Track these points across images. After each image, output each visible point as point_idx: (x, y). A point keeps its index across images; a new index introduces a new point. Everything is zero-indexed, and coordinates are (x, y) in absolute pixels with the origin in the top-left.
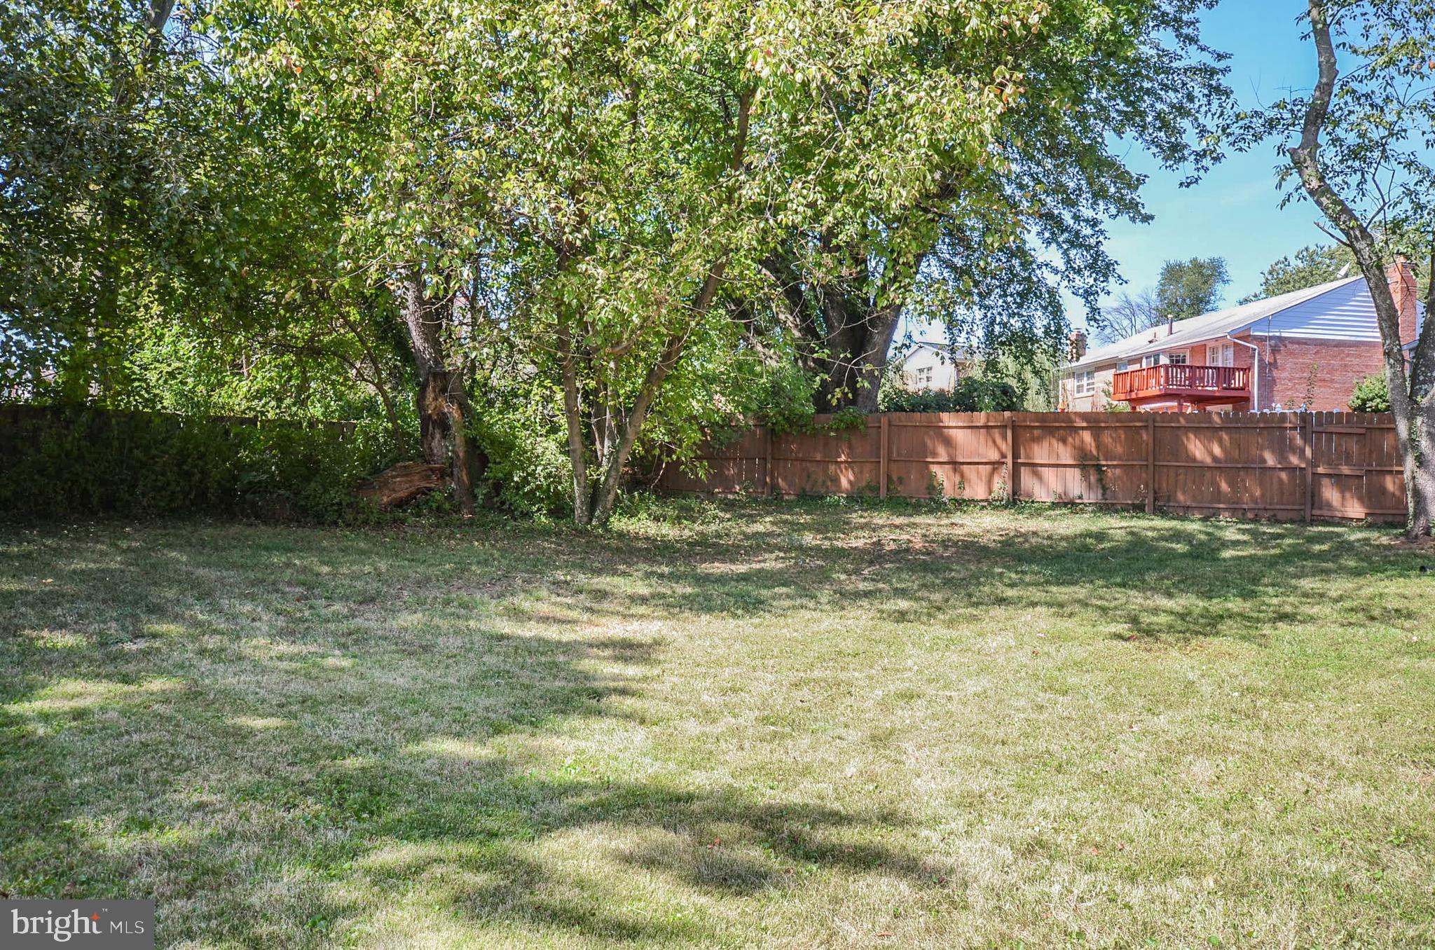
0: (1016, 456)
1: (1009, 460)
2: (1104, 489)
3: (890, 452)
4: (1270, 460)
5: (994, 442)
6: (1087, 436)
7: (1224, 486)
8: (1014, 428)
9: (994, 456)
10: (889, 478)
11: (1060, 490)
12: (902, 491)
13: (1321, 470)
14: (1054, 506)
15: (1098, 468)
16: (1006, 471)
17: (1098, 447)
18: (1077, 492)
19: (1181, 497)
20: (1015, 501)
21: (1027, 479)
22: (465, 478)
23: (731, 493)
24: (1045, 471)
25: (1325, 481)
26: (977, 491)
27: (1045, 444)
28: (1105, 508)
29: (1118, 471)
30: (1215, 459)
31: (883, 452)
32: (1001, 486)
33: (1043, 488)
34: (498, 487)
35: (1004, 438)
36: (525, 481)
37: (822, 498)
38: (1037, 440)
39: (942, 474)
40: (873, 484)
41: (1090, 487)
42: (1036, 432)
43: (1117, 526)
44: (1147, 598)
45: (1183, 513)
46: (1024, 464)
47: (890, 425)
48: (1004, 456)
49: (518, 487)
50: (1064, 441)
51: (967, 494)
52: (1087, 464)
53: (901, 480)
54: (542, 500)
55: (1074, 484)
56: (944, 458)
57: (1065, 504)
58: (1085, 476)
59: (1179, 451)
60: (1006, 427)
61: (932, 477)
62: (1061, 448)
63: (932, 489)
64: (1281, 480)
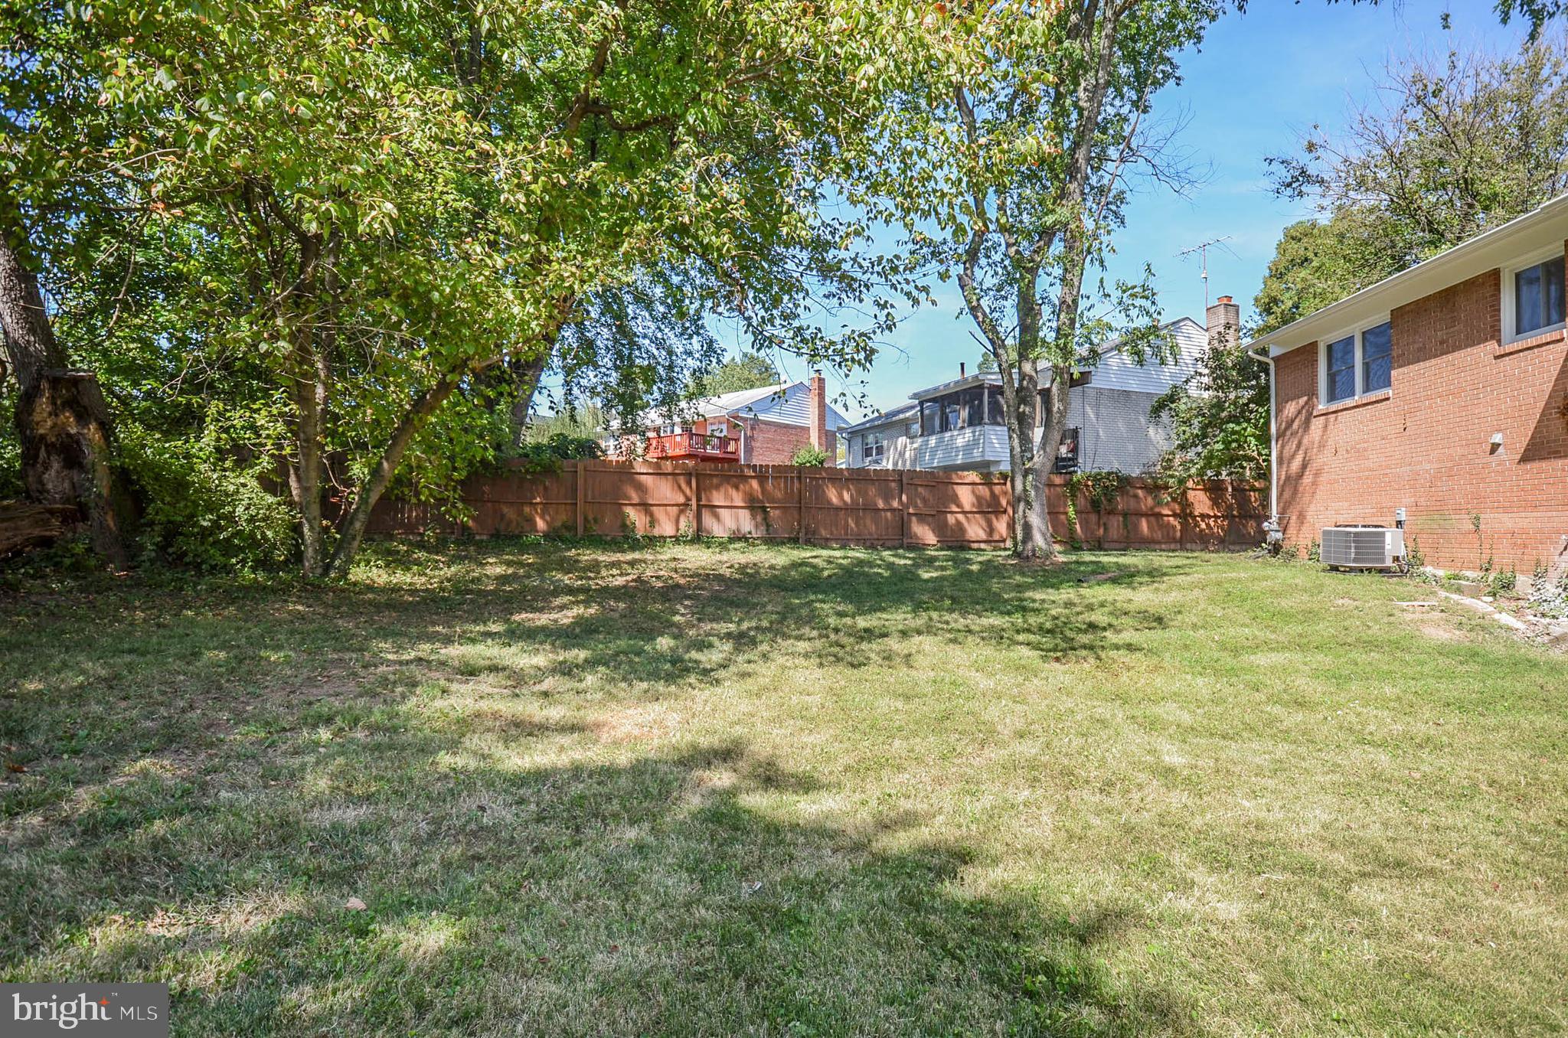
0: (699, 499)
1: (694, 502)
2: (768, 526)
3: (586, 496)
5: (680, 487)
6: (755, 484)
7: (851, 523)
8: (698, 476)
9: (681, 500)
10: (586, 519)
11: (734, 527)
12: (596, 529)
13: (911, 511)
14: (731, 540)
15: (764, 509)
16: (691, 514)
17: (763, 492)
18: (747, 529)
19: (823, 533)
20: (700, 538)
21: (708, 520)
22: (112, 524)
23: (413, 533)
24: (721, 511)
25: (914, 519)
26: (667, 528)
27: (722, 490)
28: (772, 541)
29: (777, 512)
30: (845, 502)
31: (580, 494)
32: (686, 525)
33: (720, 527)
34: (172, 532)
35: (689, 483)
36: (216, 526)
37: (519, 537)
38: (717, 487)
39: (633, 515)
40: (569, 523)
41: (757, 527)
42: (715, 481)
43: (780, 558)
45: (825, 544)
46: (706, 506)
47: (585, 470)
48: (688, 499)
49: (205, 533)
50: (737, 488)
51: (656, 532)
52: (755, 506)
53: (595, 520)
54: (241, 549)
55: (745, 522)
56: (636, 500)
57: (739, 539)
58: (753, 517)
59: (821, 496)
60: (690, 474)
61: (624, 517)
62: (733, 493)
63: (626, 528)
64: (886, 518)
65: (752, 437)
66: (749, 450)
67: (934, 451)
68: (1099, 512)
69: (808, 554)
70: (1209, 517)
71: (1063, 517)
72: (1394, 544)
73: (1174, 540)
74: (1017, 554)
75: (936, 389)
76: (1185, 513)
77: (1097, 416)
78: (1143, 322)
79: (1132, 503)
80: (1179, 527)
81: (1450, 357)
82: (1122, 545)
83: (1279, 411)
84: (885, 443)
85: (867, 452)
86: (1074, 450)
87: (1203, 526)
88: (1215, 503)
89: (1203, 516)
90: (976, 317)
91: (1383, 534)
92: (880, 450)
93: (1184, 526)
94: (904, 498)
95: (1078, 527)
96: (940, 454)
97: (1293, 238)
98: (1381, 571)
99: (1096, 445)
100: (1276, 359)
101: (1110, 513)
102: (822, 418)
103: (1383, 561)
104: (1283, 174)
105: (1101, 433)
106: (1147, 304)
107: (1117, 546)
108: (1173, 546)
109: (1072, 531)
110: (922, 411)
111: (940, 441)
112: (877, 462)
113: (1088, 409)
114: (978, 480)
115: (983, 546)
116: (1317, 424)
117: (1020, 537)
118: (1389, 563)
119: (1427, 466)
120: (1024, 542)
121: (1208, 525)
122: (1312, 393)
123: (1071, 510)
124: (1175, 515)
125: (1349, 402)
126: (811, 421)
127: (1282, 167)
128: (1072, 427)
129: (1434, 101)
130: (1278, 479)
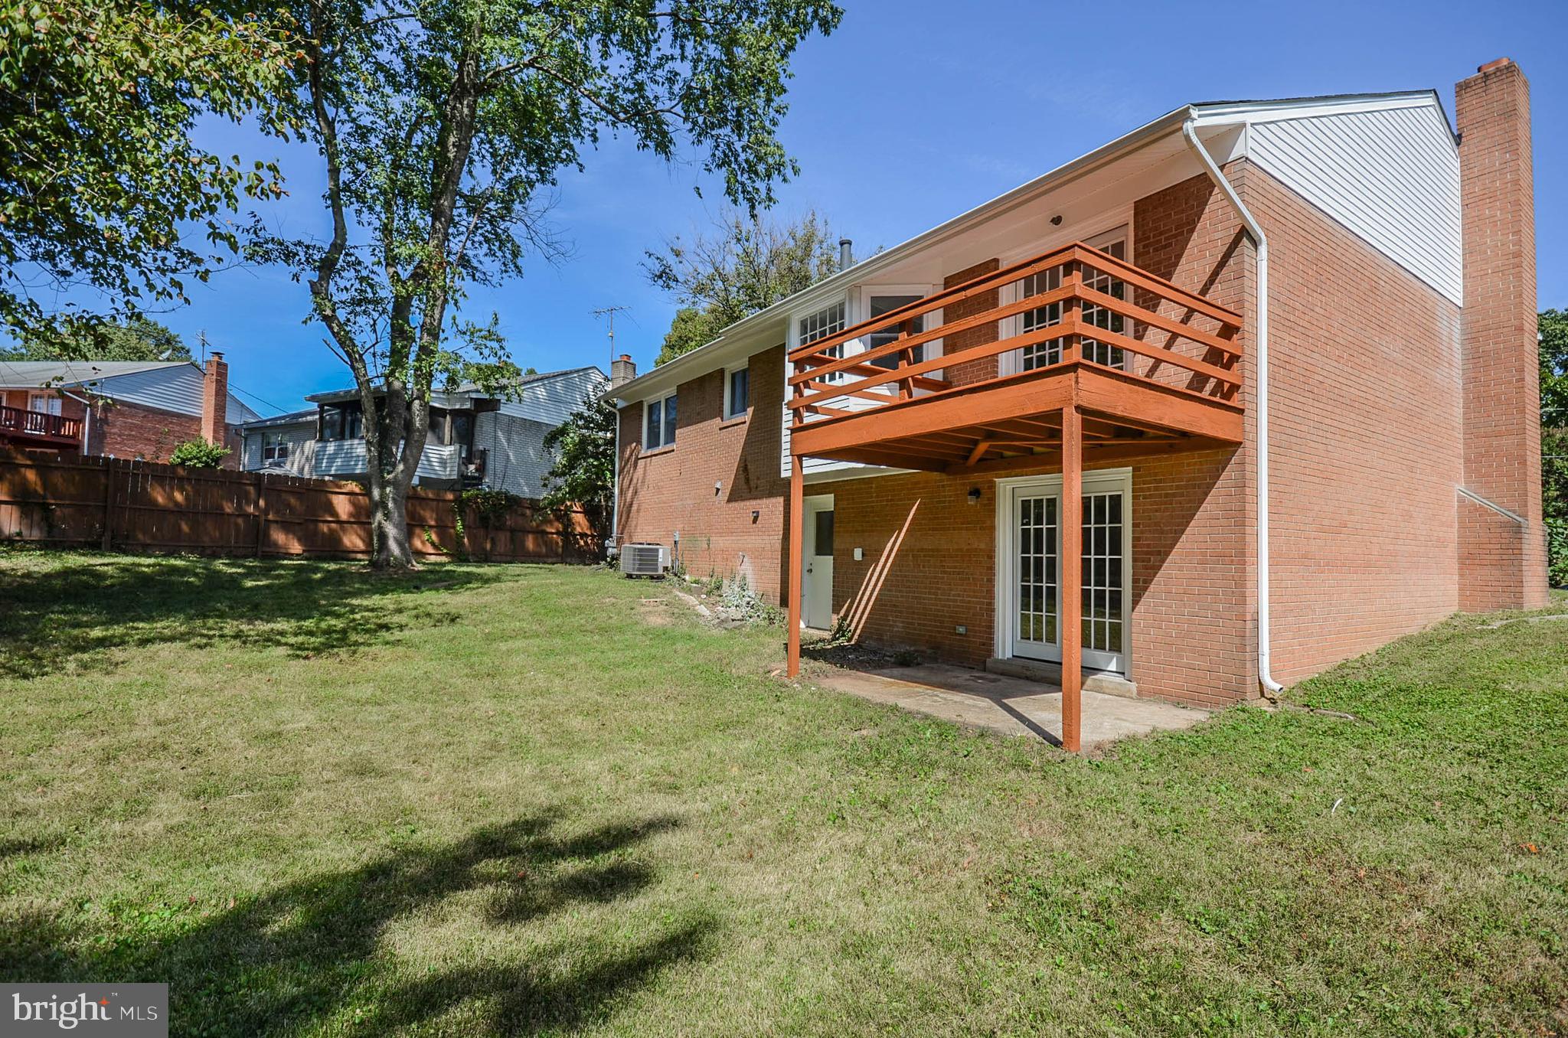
2: (53, 527)
4: (229, 508)
7: (185, 528)
13: (271, 517)
15: (44, 506)
17: (44, 485)
19: (140, 536)
28: (51, 545)
29: (67, 510)
30: (176, 503)
41: (31, 527)
43: (49, 564)
44: (107, 630)
45: (142, 550)
52: (30, 502)
55: (12, 521)
58: (26, 515)
59: (140, 495)
64: (237, 525)
65: (105, 421)
66: (98, 436)
67: (332, 459)
68: (487, 527)
69: (99, 561)
70: (587, 535)
71: (452, 531)
72: (664, 558)
73: (557, 555)
74: (373, 564)
75: (336, 395)
76: (567, 534)
77: (509, 441)
78: (493, 361)
79: (520, 520)
80: (561, 544)
81: (701, 425)
82: (509, 559)
83: (622, 452)
84: (290, 445)
85: (269, 454)
86: (482, 469)
87: (582, 543)
88: (592, 525)
89: (583, 535)
90: (331, 328)
91: (657, 550)
92: (284, 453)
93: (566, 542)
94: (262, 503)
95: (466, 540)
96: (339, 462)
97: (683, 320)
98: (652, 577)
99: (506, 467)
100: (621, 410)
101: (497, 529)
102: (220, 409)
103: (656, 570)
104: (657, 268)
105: (512, 457)
106: (495, 345)
107: (504, 559)
108: (554, 560)
109: (461, 544)
110: (322, 418)
111: (340, 448)
112: (278, 465)
113: (500, 434)
114: (357, 490)
115: (360, 556)
116: (641, 463)
117: (376, 546)
118: (660, 572)
119: (689, 502)
120: (379, 551)
121: (586, 542)
122: (639, 442)
123: (459, 526)
124: (558, 533)
125: (656, 451)
126: (205, 409)
127: (657, 262)
128: (481, 448)
129: (746, 244)
130: (619, 506)
